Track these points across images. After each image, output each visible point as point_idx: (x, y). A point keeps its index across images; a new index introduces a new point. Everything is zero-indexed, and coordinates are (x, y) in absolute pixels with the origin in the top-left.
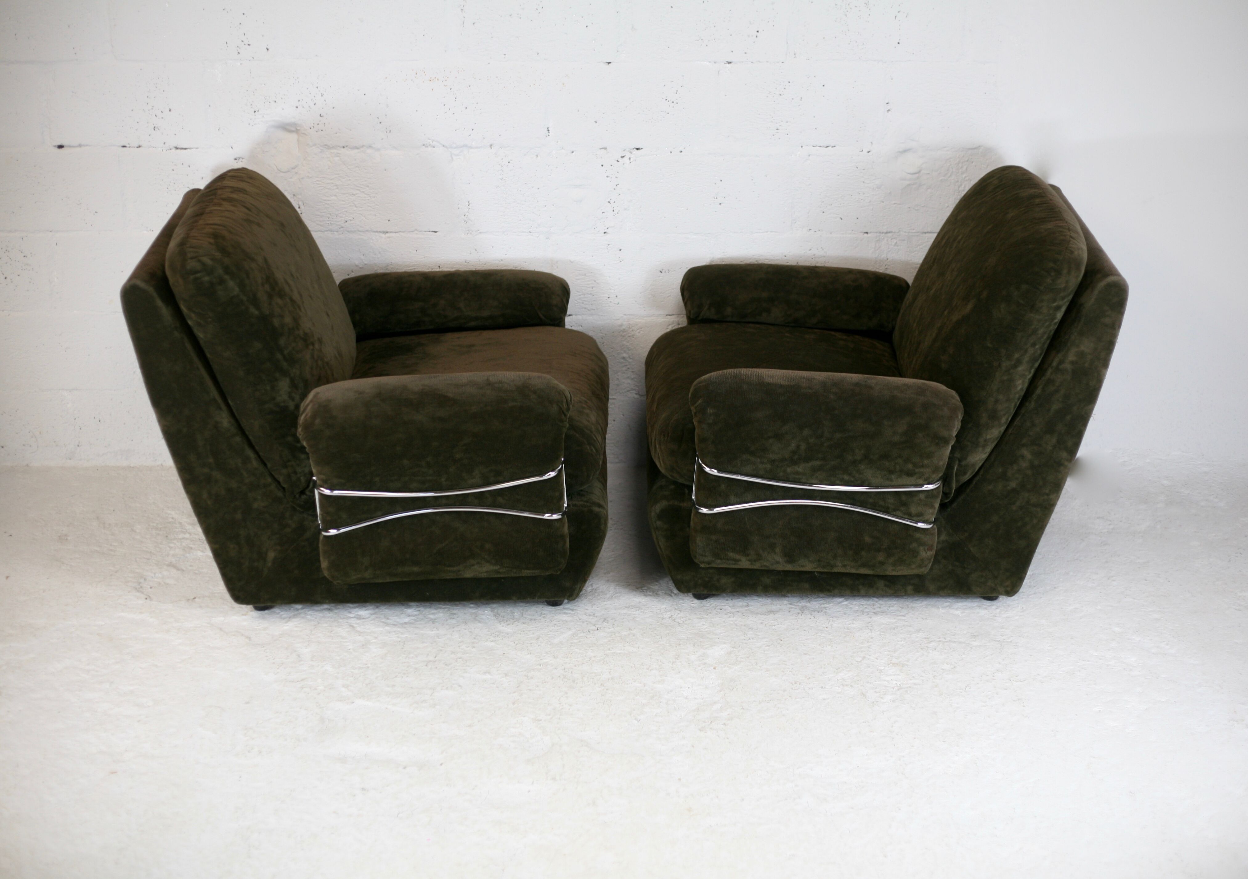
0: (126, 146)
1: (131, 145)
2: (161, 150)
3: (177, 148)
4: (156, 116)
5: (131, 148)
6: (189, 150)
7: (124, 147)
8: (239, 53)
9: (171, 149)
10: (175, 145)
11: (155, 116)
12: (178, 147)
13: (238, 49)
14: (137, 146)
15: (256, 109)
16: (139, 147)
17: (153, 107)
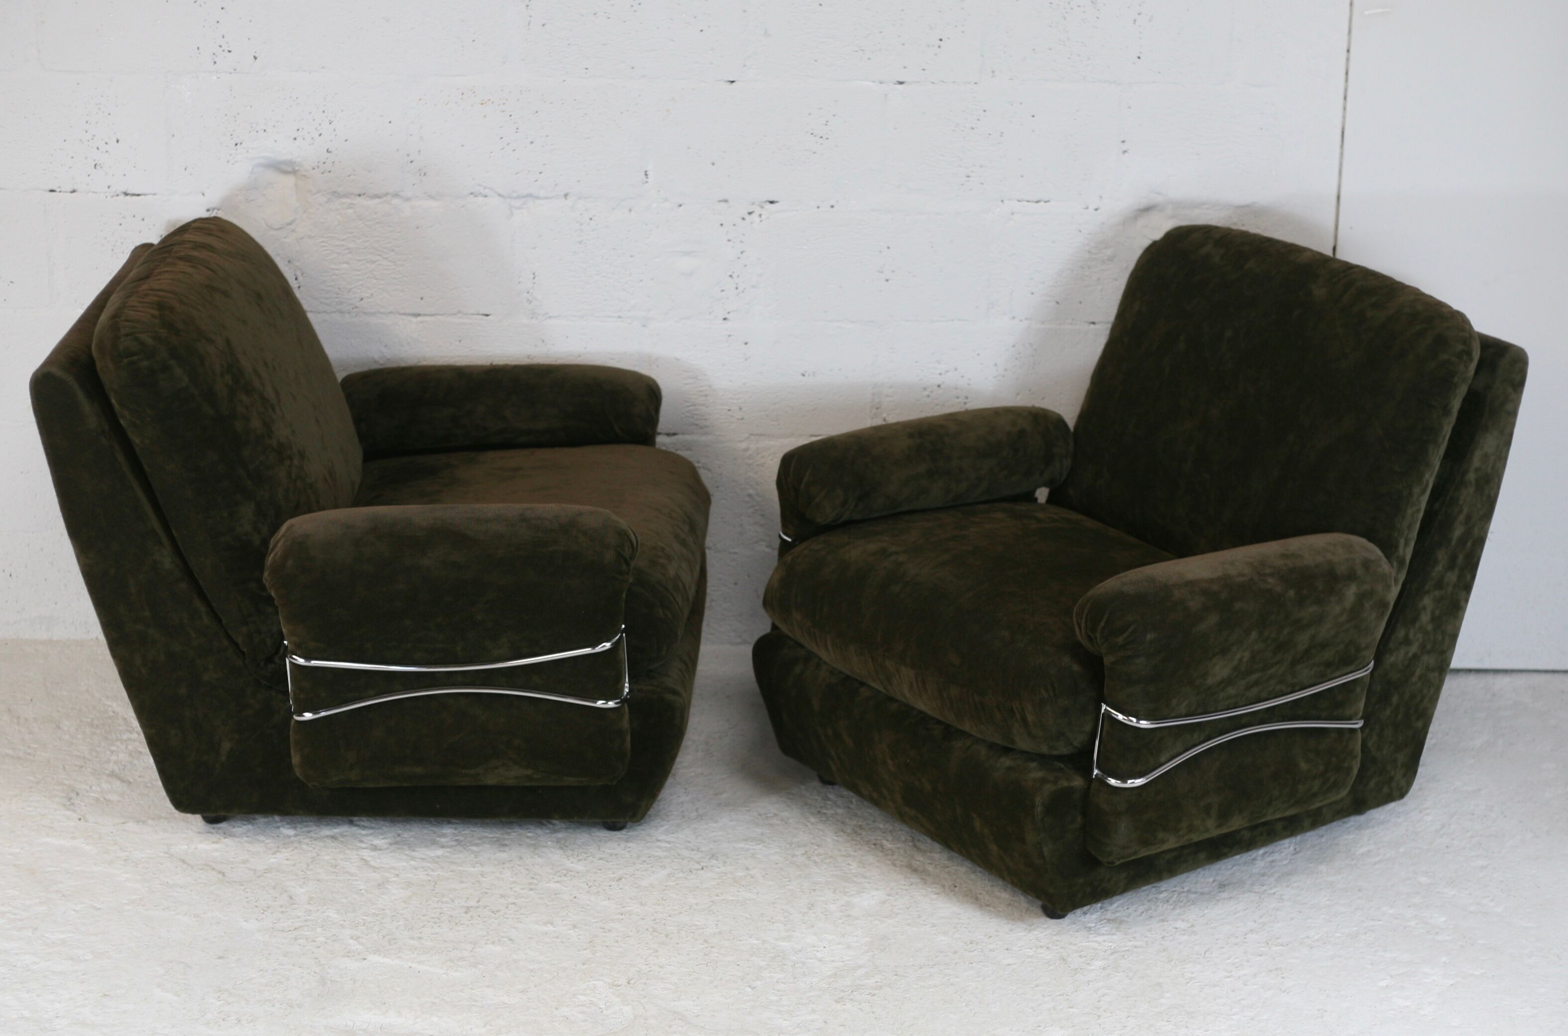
0: (56, 190)
1: (63, 189)
2: (105, 198)
3: (126, 194)
4: (98, 148)
5: (61, 194)
6: (142, 197)
7: (52, 191)
8: (215, 63)
9: (118, 195)
10: (124, 190)
11: (96, 148)
12: (128, 192)
13: (214, 56)
14: (71, 190)
15: (238, 141)
16: (74, 191)
17: (94, 136)
